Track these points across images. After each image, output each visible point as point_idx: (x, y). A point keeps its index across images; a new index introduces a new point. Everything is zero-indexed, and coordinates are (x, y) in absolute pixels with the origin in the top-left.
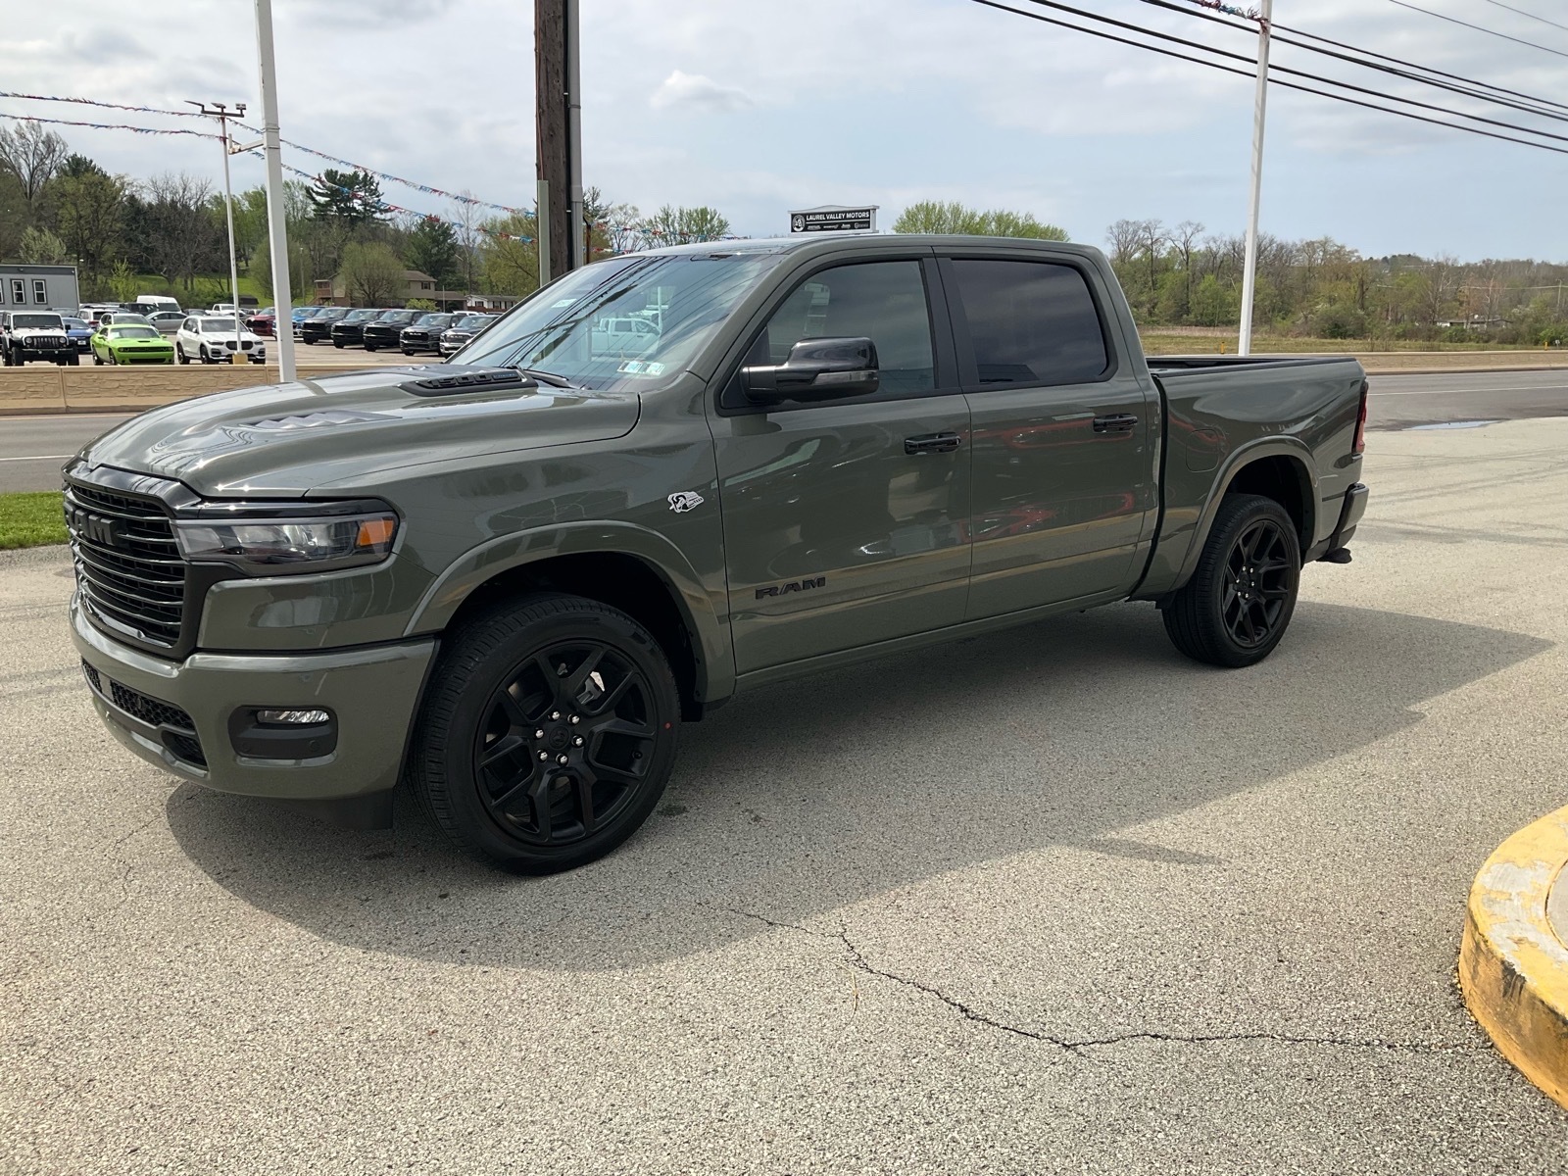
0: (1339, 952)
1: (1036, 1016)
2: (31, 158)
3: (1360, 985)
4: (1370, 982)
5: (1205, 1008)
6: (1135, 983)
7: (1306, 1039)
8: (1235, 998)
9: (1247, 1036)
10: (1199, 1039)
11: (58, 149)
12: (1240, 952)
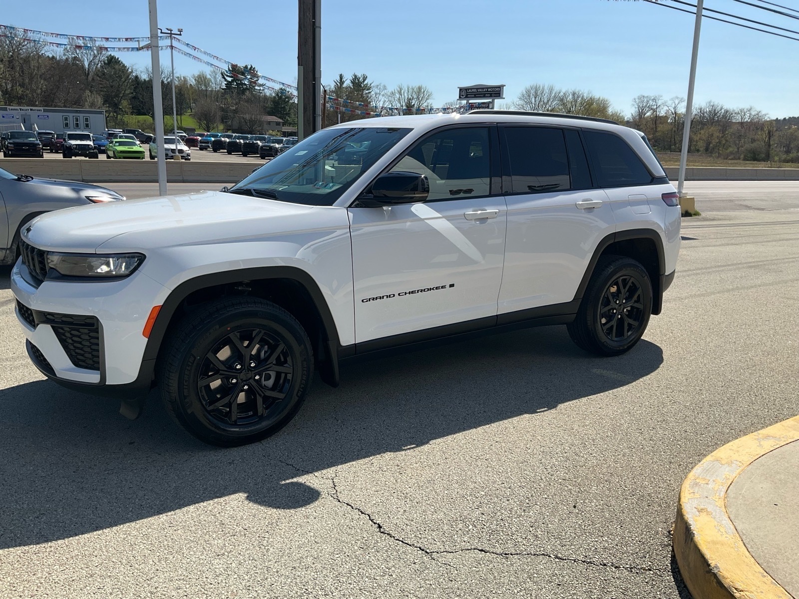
1: (418, 533)
2: (89, 56)
3: (615, 528)
4: (621, 526)
5: (517, 536)
6: (484, 517)
7: (568, 559)
8: (538, 530)
9: (535, 555)
10: (506, 554)
11: (103, 52)
12: (553, 502)
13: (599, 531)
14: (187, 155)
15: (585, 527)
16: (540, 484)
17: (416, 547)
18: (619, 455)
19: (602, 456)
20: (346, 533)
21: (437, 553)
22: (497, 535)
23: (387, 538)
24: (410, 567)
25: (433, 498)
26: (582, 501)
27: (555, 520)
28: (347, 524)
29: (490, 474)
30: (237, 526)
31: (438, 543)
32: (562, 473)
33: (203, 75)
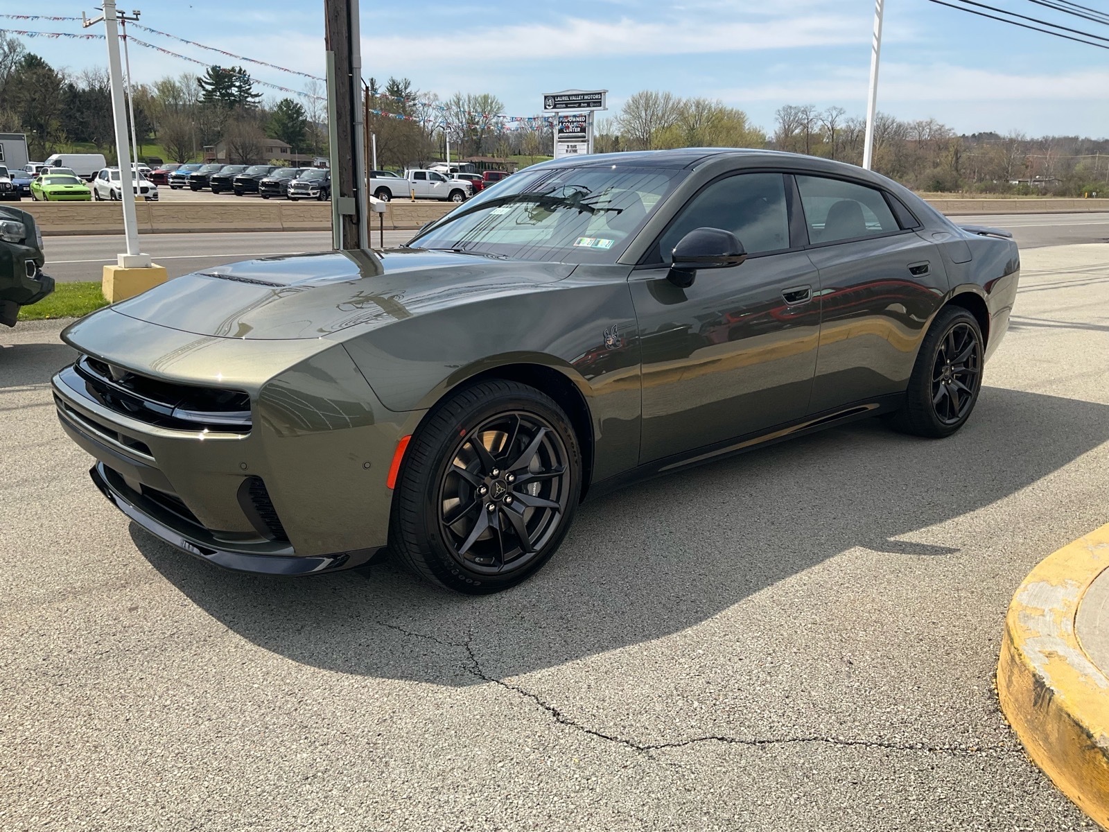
0: (894, 658)
1: (619, 719)
3: (908, 690)
6: (712, 687)
7: (856, 743)
8: (798, 702)
9: (804, 740)
10: (761, 742)
11: (18, 50)
12: (808, 658)
13: (889, 696)
14: (154, 195)
15: (865, 692)
16: (782, 632)
17: (621, 741)
20: (507, 727)
21: (657, 748)
22: (739, 714)
23: (572, 731)
24: (619, 773)
27: (819, 685)
29: (703, 622)
30: (328, 729)
31: (653, 733)
32: (809, 613)
33: (169, 82)
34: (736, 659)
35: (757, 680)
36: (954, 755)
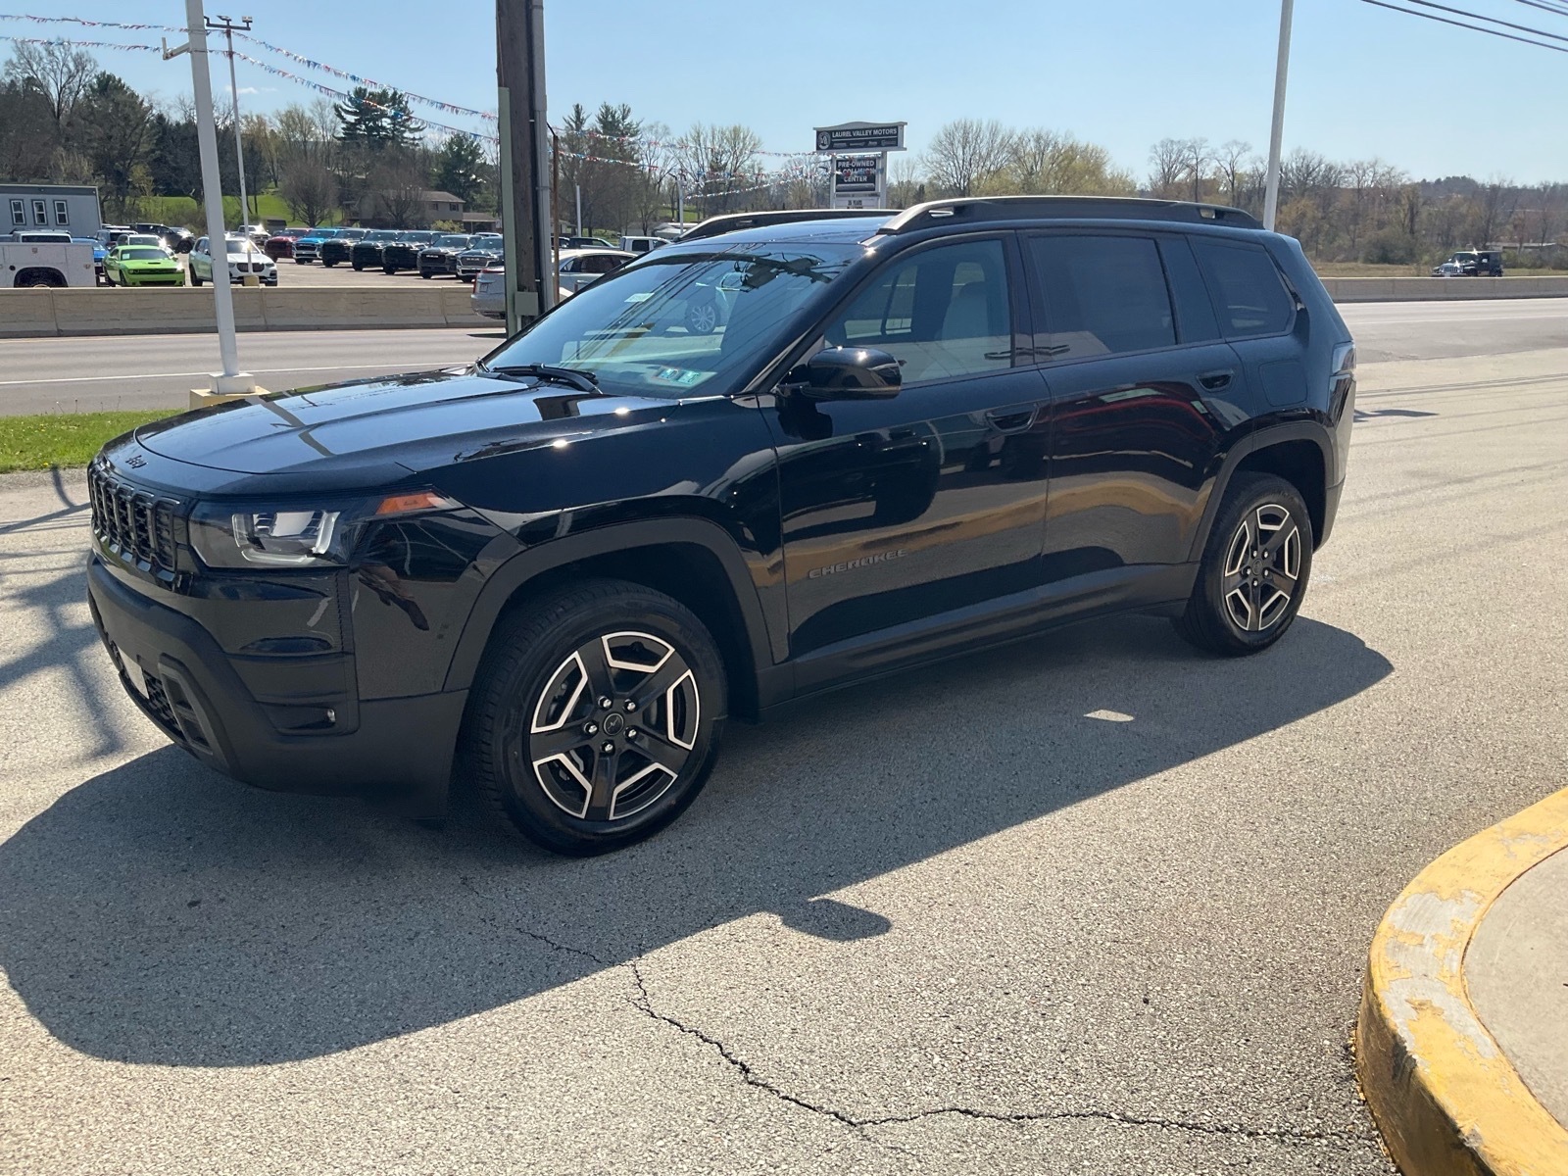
0: (1219, 996)
1: (829, 1080)
2: (58, 76)
3: (1232, 1044)
4: (1247, 1040)
5: (1037, 1073)
6: (961, 1035)
7: (1149, 1121)
8: (1077, 1059)
9: (1078, 1116)
10: (1018, 1118)
11: (88, 67)
12: (1100, 993)
13: (1203, 1053)
14: (271, 275)
15: (1172, 1045)
16: (1069, 953)
17: (828, 1113)
18: (1217, 881)
19: (1185, 884)
20: (676, 1089)
21: (874, 1123)
22: (994, 1075)
23: (763, 1095)
24: (820, 1159)
25: (851, 999)
26: (1159, 989)
27: (1110, 1034)
28: (675, 1068)
29: (961, 937)
30: (436, 1085)
31: (873, 1101)
32: (1110, 926)
33: (296, 110)
34: (1000, 993)
35: (1025, 1026)
36: (1283, 1142)
